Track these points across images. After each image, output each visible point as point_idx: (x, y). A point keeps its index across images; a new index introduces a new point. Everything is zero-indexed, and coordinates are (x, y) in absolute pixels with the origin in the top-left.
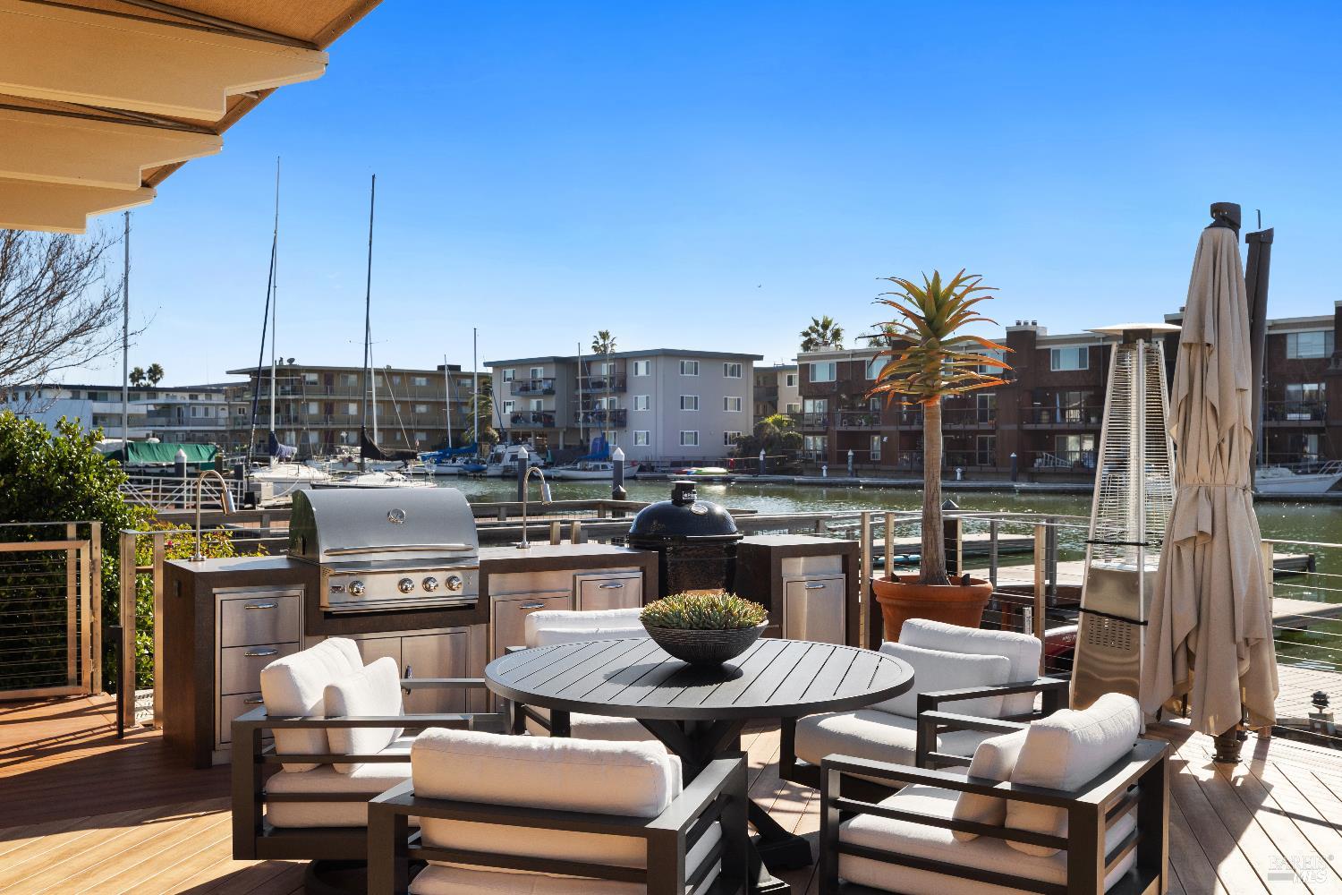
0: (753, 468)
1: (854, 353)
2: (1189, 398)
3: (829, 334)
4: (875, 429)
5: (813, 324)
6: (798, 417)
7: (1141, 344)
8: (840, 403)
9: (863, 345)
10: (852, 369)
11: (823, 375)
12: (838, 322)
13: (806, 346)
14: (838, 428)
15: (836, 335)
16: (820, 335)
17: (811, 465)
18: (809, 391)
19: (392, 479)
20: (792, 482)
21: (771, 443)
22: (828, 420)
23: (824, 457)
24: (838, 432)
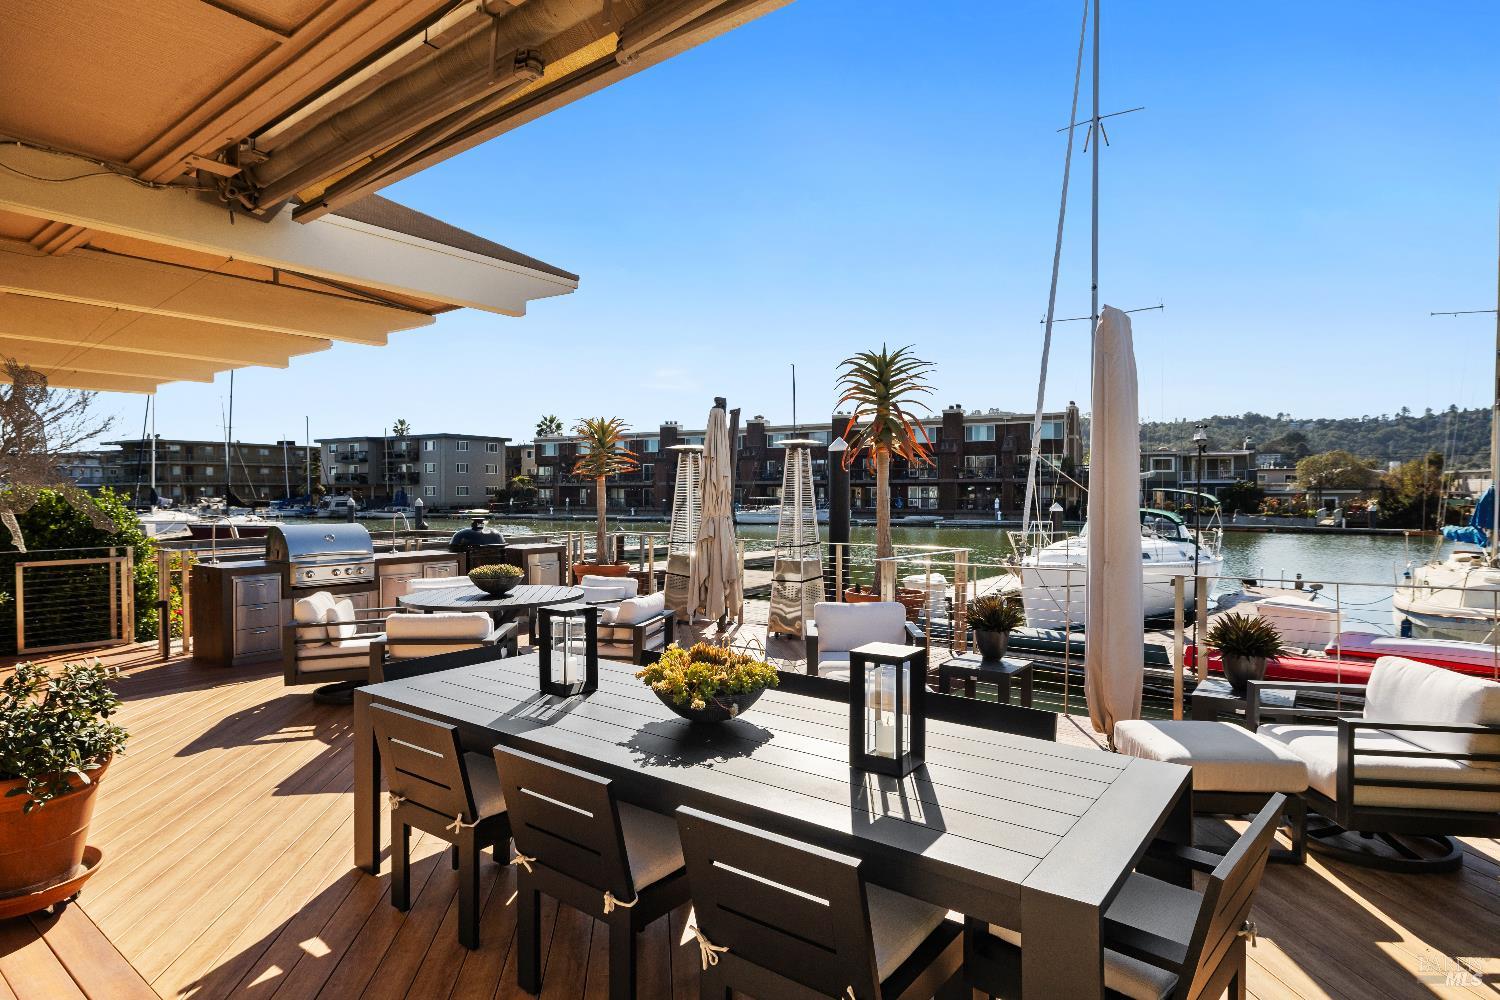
0: (506, 509)
1: (570, 439)
2: (705, 480)
3: (554, 426)
4: (583, 484)
5: (543, 419)
6: (535, 478)
7: (691, 455)
8: (561, 469)
9: (574, 434)
10: (568, 449)
11: (550, 452)
12: (560, 419)
13: (539, 433)
14: (560, 484)
15: (559, 426)
16: (548, 426)
17: (543, 506)
18: (541, 461)
20: (531, 518)
21: (517, 494)
22: (554, 478)
23: (552, 502)
24: (561, 487)
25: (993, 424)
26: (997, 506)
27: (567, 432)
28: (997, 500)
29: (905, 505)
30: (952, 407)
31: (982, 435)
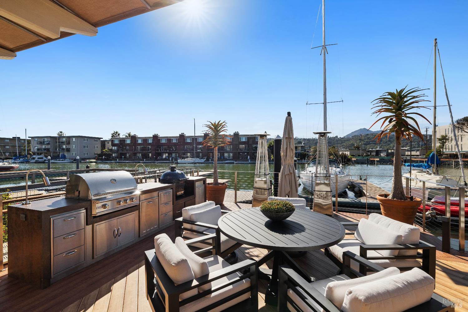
0: (102, 159)
1: (123, 138)
3: (117, 134)
4: (128, 152)
5: (114, 132)
6: (111, 150)
8: (120, 147)
9: (124, 137)
10: (122, 141)
11: (116, 142)
12: (119, 132)
13: (112, 136)
14: (120, 152)
15: (119, 135)
16: (115, 135)
17: (115, 159)
18: (113, 145)
19: (4, 164)
21: (105, 155)
22: (118, 150)
23: (117, 157)
24: (120, 153)
25: (247, 137)
26: (249, 158)
27: (121, 136)
28: (249, 157)
29: (224, 158)
30: (236, 132)
31: (244, 140)
